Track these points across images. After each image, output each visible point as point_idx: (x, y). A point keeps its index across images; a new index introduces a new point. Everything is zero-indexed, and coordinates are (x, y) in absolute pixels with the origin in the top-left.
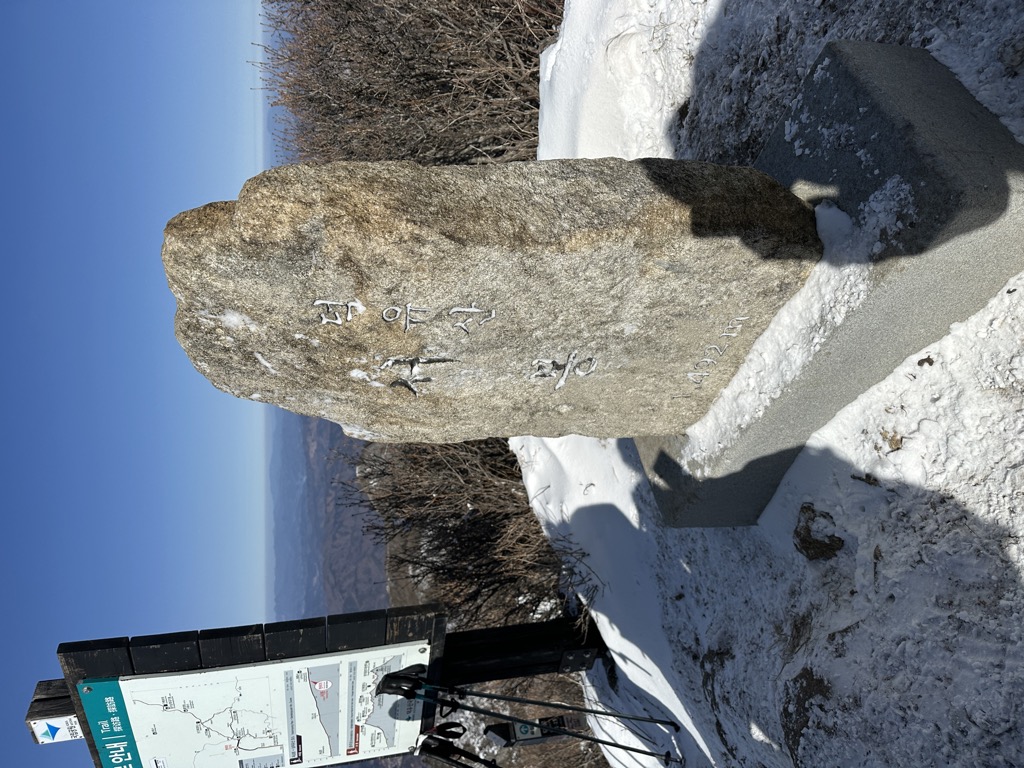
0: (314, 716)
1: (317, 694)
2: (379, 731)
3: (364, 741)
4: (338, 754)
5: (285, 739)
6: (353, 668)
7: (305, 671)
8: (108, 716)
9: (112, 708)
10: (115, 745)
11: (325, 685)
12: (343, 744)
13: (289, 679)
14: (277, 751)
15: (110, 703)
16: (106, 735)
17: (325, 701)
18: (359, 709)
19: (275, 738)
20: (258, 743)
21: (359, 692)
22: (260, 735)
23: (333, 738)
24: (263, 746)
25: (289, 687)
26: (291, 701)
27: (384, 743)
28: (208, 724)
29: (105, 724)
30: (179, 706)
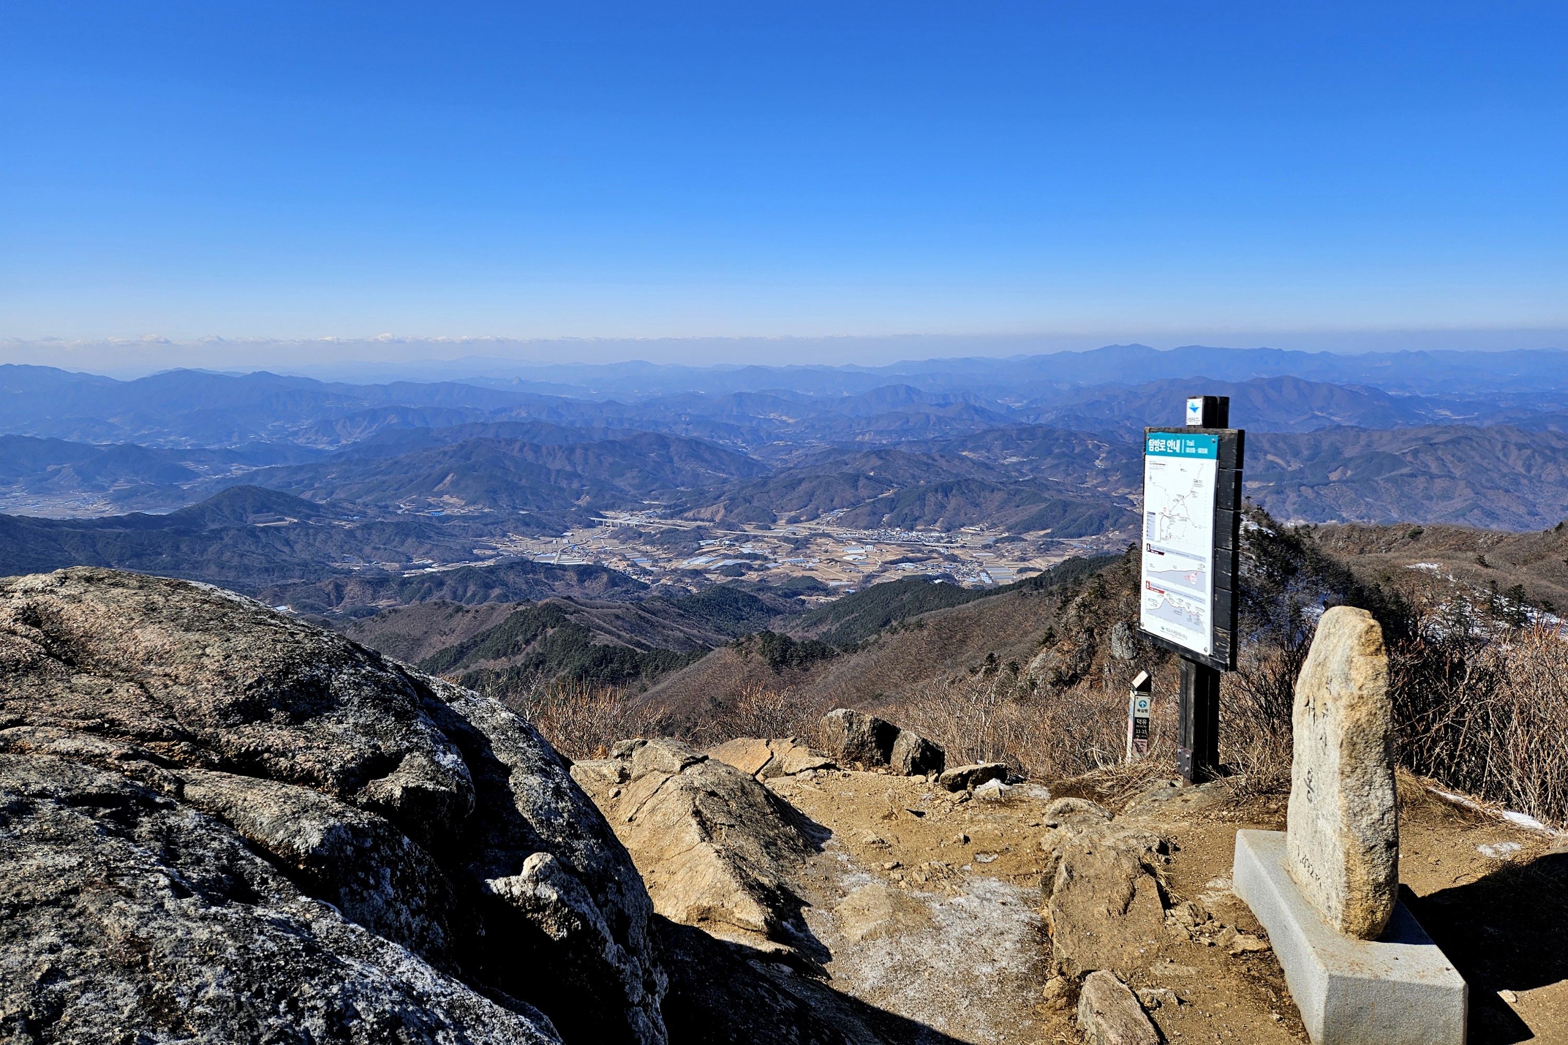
0: (1175, 567)
1: (1188, 574)
2: (1159, 606)
3: (1154, 595)
4: (1148, 575)
5: (1162, 545)
6: (1201, 601)
7: (1204, 570)
8: (1196, 447)
9: (1201, 451)
10: (1178, 445)
11: (1194, 579)
12: (1154, 581)
13: (1201, 559)
14: (1157, 538)
15: (1204, 451)
16: (1185, 443)
17: (1184, 577)
18: (1175, 597)
19: (1165, 539)
20: (1164, 528)
21: (1186, 600)
22: (1169, 531)
23: (1159, 574)
24: (1162, 530)
25: (1196, 558)
26: (1187, 556)
27: (1149, 607)
28: (1181, 502)
29: (1192, 443)
30: (1195, 489)
